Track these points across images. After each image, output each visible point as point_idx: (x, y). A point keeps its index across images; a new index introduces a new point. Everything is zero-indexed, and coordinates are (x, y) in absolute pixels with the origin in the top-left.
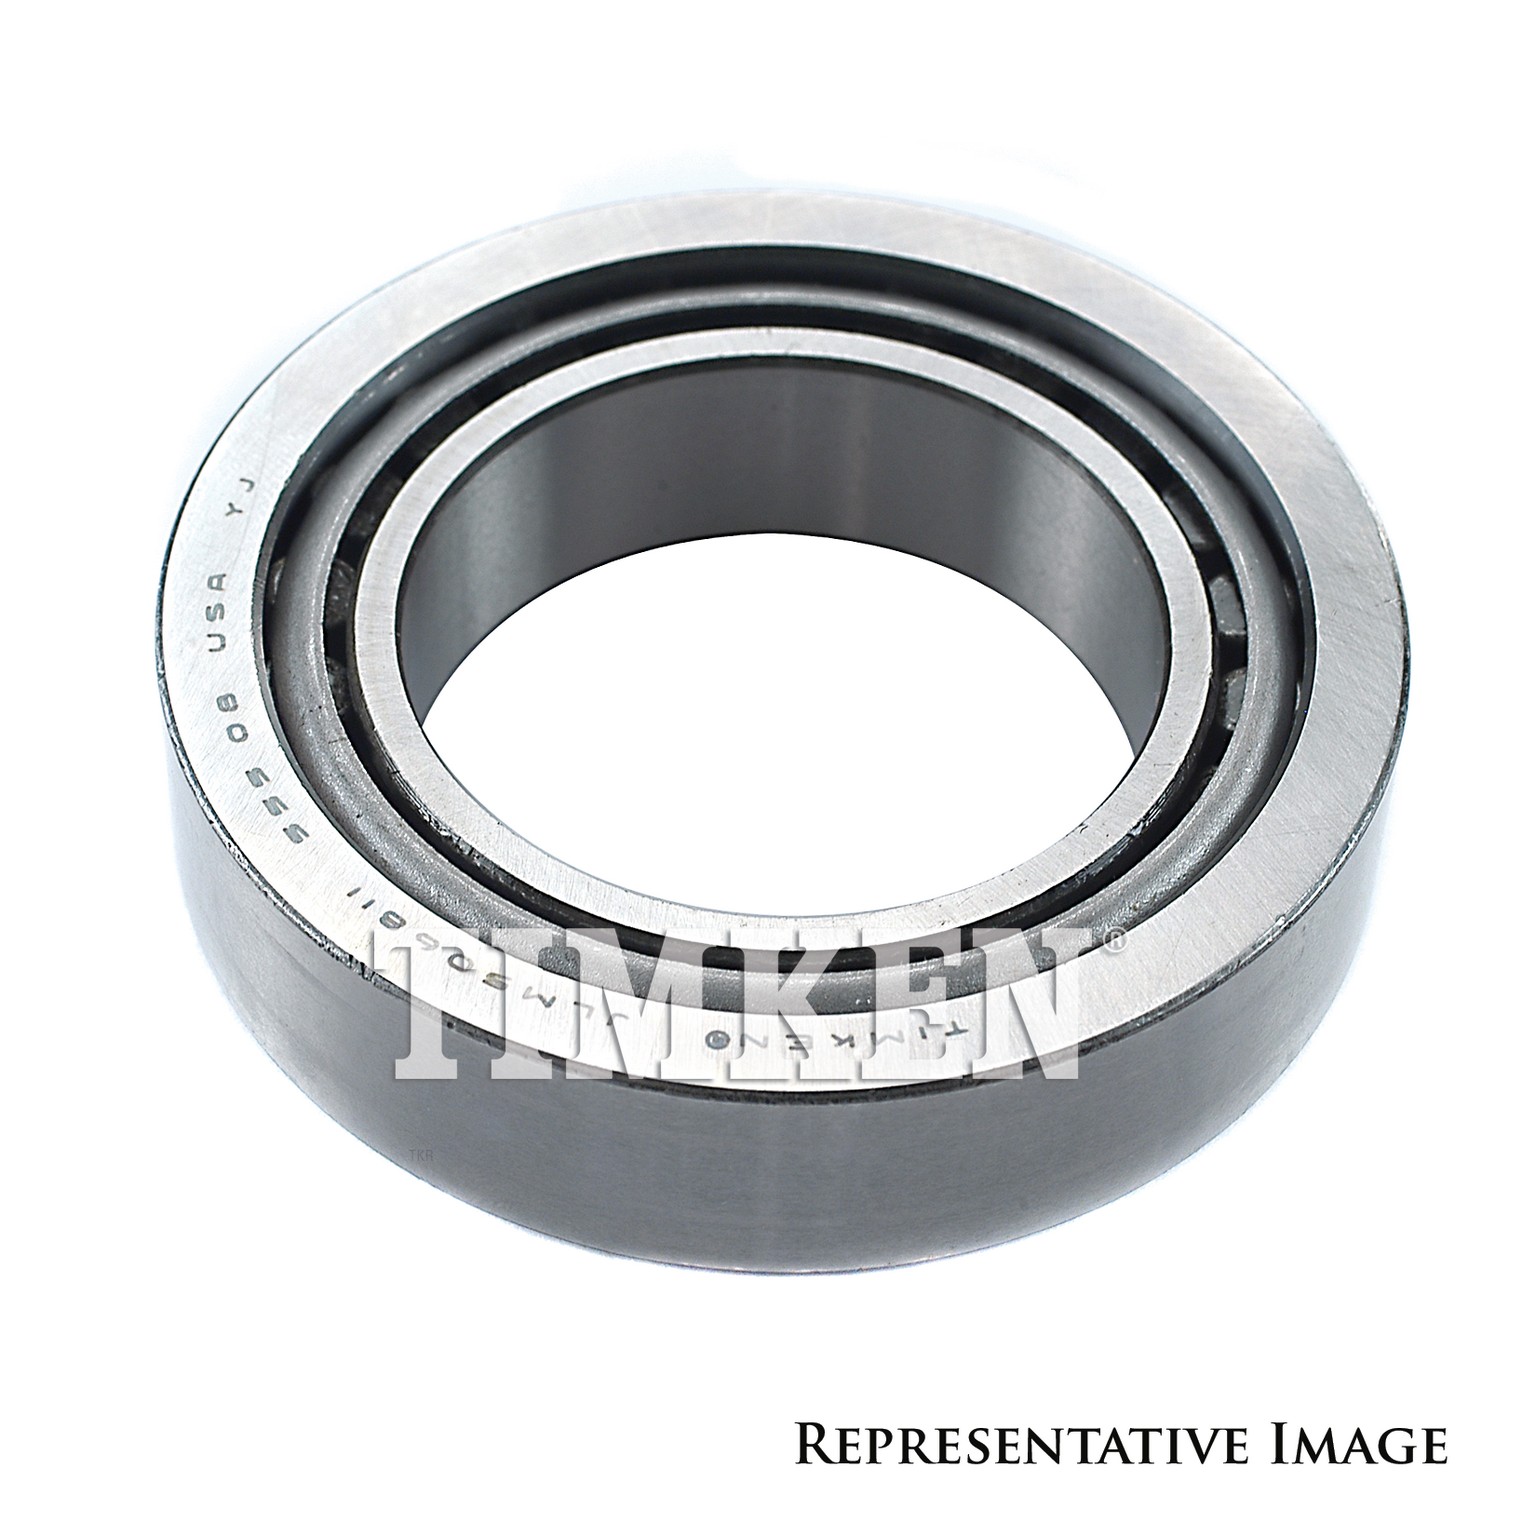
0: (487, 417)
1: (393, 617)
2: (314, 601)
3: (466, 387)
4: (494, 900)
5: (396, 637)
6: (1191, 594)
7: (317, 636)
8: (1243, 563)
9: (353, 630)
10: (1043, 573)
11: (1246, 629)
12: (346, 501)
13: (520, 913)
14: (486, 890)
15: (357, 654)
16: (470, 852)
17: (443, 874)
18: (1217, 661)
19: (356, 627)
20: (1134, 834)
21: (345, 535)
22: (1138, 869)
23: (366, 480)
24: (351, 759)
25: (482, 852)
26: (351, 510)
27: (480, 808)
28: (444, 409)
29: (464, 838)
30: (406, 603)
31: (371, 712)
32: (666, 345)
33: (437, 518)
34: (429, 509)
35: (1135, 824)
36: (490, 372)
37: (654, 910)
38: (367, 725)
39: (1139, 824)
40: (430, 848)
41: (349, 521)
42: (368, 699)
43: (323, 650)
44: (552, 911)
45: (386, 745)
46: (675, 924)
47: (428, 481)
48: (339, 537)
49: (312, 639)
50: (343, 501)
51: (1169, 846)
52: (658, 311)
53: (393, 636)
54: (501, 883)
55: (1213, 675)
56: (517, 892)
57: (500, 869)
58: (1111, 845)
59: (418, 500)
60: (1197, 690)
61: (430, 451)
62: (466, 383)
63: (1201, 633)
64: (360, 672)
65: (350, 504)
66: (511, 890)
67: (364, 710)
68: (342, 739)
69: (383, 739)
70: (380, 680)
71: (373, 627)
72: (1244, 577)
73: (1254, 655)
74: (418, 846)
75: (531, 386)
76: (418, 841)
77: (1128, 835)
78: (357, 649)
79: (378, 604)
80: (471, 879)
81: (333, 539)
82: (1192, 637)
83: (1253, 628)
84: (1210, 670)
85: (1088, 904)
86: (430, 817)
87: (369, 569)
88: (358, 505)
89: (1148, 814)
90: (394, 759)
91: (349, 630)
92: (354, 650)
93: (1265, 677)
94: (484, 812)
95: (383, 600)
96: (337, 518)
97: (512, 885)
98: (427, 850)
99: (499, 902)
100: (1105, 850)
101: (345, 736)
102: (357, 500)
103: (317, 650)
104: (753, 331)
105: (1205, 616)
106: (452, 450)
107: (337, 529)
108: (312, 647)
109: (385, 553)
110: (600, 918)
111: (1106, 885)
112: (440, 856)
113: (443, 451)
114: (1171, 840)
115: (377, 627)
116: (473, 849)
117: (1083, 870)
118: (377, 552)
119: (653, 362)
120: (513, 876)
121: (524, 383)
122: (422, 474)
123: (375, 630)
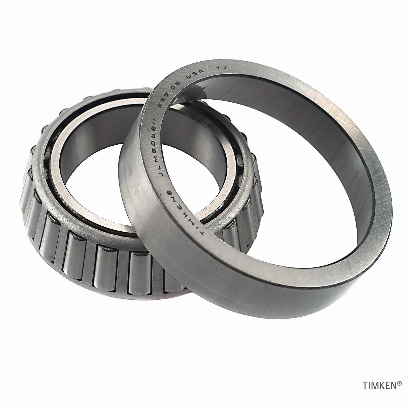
0: (82, 116)
1: (59, 158)
2: (42, 155)
3: (77, 109)
4: (78, 221)
5: (60, 163)
6: (232, 159)
7: (42, 162)
8: (244, 152)
9: (50, 161)
10: (202, 153)
11: (243, 165)
12: (50, 133)
13: (83, 224)
14: (76, 219)
15: (51, 166)
16: (73, 210)
17: (67, 215)
18: (237, 173)
19: (51, 160)
20: (217, 210)
21: (49, 141)
22: (218, 217)
23: (54, 129)
24: (48, 190)
25: (75, 210)
26: (51, 135)
27: (75, 201)
28: (72, 114)
29: (71, 207)
30: (62, 155)
31: (53, 179)
32: (122, 101)
33: (70, 137)
34: (68, 135)
35: (217, 208)
36: (82, 106)
37: (111, 224)
38: (52, 182)
39: (218, 208)
40: (64, 209)
41: (50, 138)
42: (52, 176)
43: (43, 166)
44: (90, 223)
45: (56, 186)
46: (116, 227)
47: (69, 129)
48: (48, 141)
49: (41, 163)
50: (49, 133)
51: (224, 212)
52: (120, 94)
53: (59, 162)
54: (79, 217)
55: (236, 176)
56: (82, 219)
57: (79, 214)
58: (212, 213)
59: (66, 133)
60: (232, 180)
61: (70, 122)
62: (77, 108)
63: (234, 167)
64: (51, 170)
65: (51, 134)
66: (81, 219)
67: (51, 178)
68: (46, 185)
69: (55, 185)
70: (55, 172)
71: (55, 160)
72: (243, 154)
73: (245, 171)
74: (62, 209)
75: (92, 109)
76: (62, 208)
77: (215, 211)
78: (51, 165)
79: (56, 155)
80: (73, 216)
81: (47, 142)
82: (232, 168)
83: (245, 165)
84: (235, 175)
85: (206, 225)
86: (64, 202)
87: (55, 148)
88: (52, 134)
89: (220, 206)
90: (57, 189)
91: (49, 161)
92: (50, 165)
93: (247, 176)
94: (76, 201)
95: (57, 155)
96: (48, 137)
97: (81, 217)
98: (64, 210)
99: (79, 221)
100: (210, 214)
101: (47, 185)
102: (52, 133)
103: (42, 165)
104: (141, 99)
105: (235, 163)
106: (74, 123)
107: (48, 139)
108: (41, 165)
109: (58, 144)
110: (100, 225)
111: (210, 221)
112: (66, 211)
113: (72, 123)
114: (225, 211)
115: (56, 161)
116: (73, 209)
117: (205, 218)
118: (56, 144)
119: (119, 104)
120: (81, 216)
121: (91, 108)
122: (67, 128)
123: (55, 161)
